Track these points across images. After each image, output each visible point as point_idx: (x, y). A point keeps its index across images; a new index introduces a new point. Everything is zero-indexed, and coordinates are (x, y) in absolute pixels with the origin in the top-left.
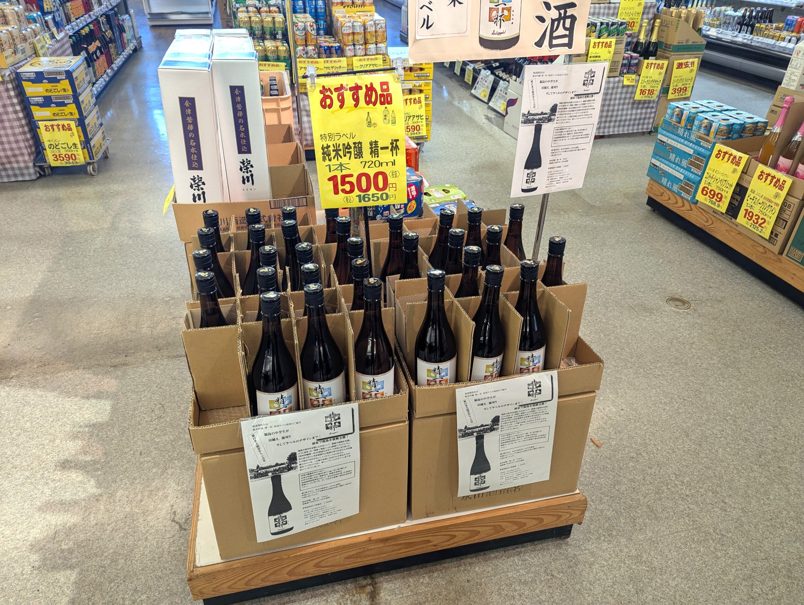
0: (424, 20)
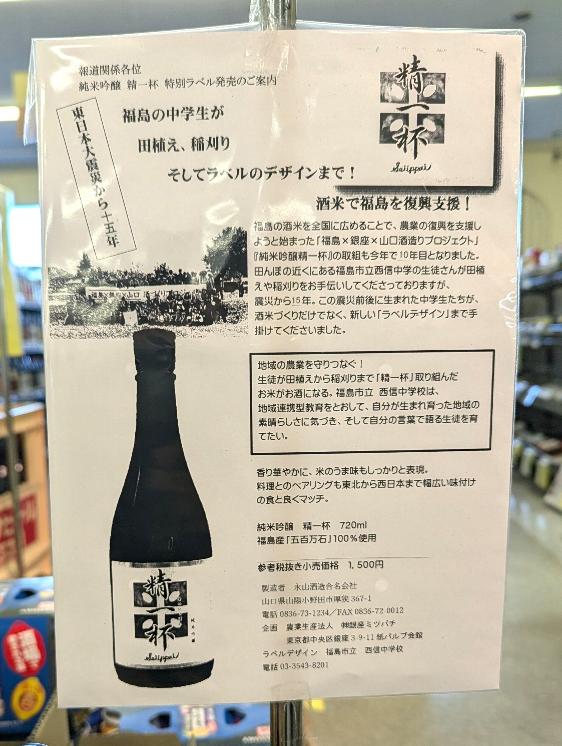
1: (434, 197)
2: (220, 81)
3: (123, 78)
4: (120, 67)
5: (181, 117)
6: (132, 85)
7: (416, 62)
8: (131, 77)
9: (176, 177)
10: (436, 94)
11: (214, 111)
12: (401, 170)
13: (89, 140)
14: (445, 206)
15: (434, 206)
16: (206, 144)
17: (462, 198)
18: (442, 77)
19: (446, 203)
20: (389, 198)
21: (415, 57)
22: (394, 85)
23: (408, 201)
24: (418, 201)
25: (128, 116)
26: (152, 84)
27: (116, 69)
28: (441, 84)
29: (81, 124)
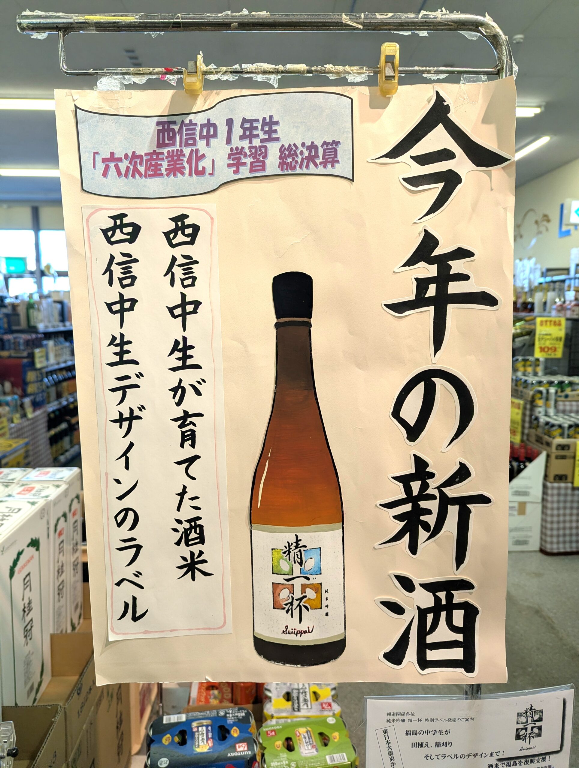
0: (127, 605)
1: (536, 759)
2: (449, 720)
3: (406, 718)
4: (405, 713)
5: (432, 734)
6: (410, 720)
7: (531, 707)
8: (410, 717)
9: (427, 758)
10: (539, 718)
11: (446, 732)
12: (523, 750)
13: (390, 743)
14: (540, 761)
15: (536, 761)
16: (442, 744)
17: (547, 757)
18: (541, 711)
19: (541, 760)
20: (518, 761)
21: (531, 705)
22: (522, 717)
23: (526, 761)
24: (529, 761)
25: (408, 733)
26: (419, 720)
27: (404, 714)
28: (541, 714)
29: (386, 736)
